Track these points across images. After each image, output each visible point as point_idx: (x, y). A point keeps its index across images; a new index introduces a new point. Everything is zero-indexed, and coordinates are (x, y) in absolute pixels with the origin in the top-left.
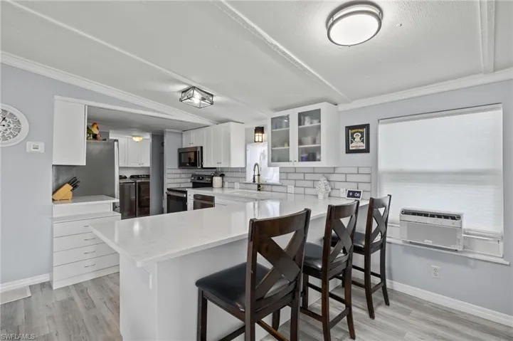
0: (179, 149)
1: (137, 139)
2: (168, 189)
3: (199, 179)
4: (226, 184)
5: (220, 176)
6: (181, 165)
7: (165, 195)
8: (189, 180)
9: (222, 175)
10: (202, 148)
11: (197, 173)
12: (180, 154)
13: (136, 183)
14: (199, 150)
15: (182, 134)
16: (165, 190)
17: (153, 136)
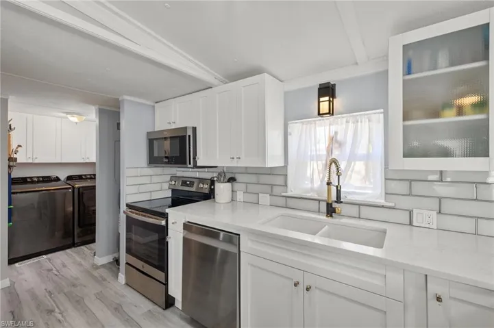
0: (148, 133)
1: (74, 119)
2: (127, 205)
3: (184, 184)
4: (240, 196)
5: (229, 181)
6: (153, 160)
7: (123, 218)
8: (166, 186)
9: (232, 180)
10: (194, 129)
11: (179, 174)
12: (151, 142)
13: (73, 188)
14: (190, 132)
15: (154, 107)
16: (123, 207)
17: (102, 113)
